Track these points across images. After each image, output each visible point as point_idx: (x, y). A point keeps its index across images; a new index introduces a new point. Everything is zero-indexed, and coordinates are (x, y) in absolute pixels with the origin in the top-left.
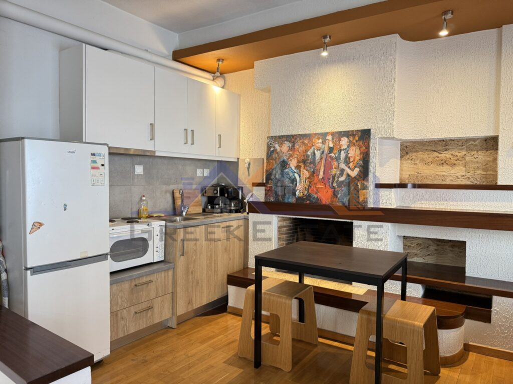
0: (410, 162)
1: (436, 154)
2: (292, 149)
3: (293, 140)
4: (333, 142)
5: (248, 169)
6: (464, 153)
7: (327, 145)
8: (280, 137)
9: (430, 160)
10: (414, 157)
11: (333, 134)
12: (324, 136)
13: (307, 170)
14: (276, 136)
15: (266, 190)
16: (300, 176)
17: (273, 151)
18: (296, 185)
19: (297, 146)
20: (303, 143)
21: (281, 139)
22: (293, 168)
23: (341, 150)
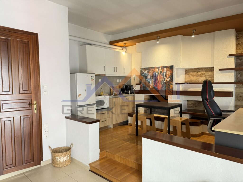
0: (188, 75)
1: (196, 73)
2: (149, 72)
3: (149, 69)
4: (162, 70)
5: (135, 79)
6: (205, 72)
7: (160, 71)
8: (145, 68)
9: (194, 75)
10: (189, 74)
11: (162, 67)
12: (159, 68)
13: (154, 79)
14: (143, 68)
15: (140, 86)
16: (151, 81)
17: (142, 73)
18: (150, 84)
19: (150, 71)
20: (152, 70)
21: (145, 69)
22: (149, 79)
23: (164, 72)
